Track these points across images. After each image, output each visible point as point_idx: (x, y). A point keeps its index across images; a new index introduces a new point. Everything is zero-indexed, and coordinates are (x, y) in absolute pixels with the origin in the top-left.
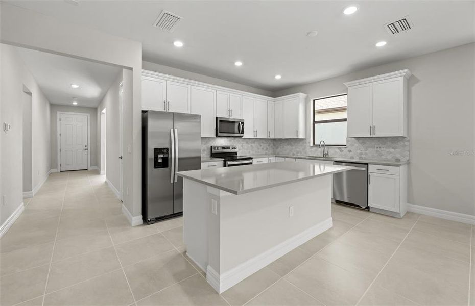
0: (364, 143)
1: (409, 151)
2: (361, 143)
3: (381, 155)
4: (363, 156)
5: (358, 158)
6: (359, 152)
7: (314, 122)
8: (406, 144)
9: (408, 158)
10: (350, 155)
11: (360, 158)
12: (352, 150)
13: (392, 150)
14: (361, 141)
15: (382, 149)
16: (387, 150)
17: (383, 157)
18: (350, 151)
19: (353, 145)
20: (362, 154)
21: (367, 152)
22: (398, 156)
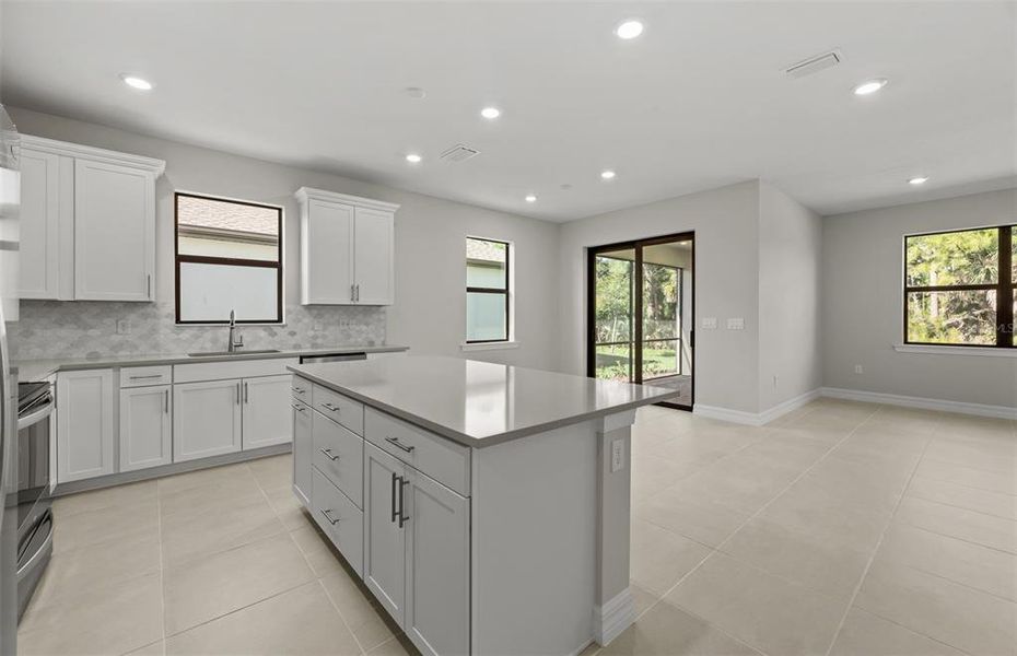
0: (319, 316)
1: (384, 328)
2: (315, 317)
3: (349, 336)
4: (319, 341)
5: (308, 345)
6: (311, 333)
7: (179, 259)
8: (382, 317)
9: (382, 339)
10: (293, 341)
11: (314, 346)
12: (295, 330)
13: (364, 328)
14: (315, 312)
15: (351, 326)
16: (358, 328)
17: (352, 340)
18: (293, 334)
19: (300, 321)
20: (317, 337)
21: (326, 333)
22: (372, 337)
